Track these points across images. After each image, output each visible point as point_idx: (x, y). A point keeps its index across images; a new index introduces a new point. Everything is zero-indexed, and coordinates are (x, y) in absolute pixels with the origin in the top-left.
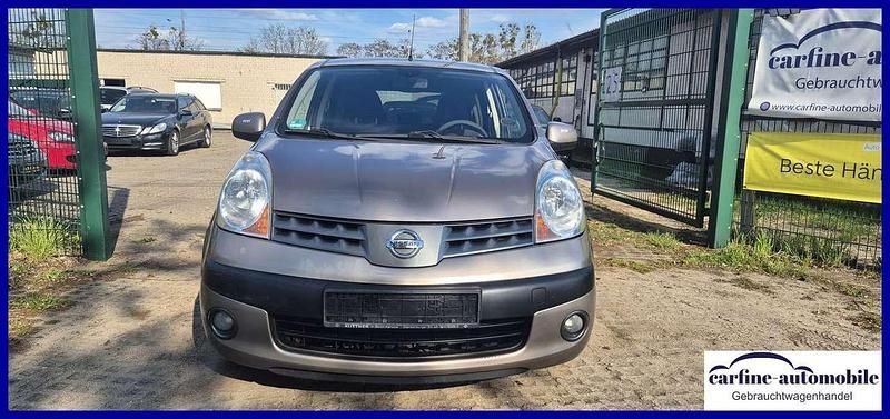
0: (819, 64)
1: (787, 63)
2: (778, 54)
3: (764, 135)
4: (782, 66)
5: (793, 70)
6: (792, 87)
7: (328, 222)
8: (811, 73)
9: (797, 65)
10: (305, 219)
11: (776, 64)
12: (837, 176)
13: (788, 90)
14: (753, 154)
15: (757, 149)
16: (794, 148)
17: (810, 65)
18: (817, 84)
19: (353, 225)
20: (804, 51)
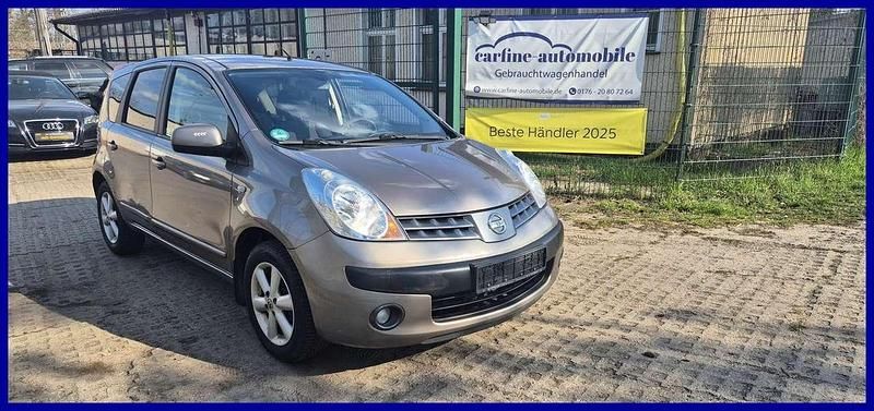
0: (509, 60)
1: (488, 58)
2: (481, 51)
3: (476, 110)
4: (485, 60)
5: (492, 63)
6: (494, 77)
7: (442, 219)
8: (505, 66)
9: (495, 60)
10: (424, 220)
11: (480, 58)
12: (526, 136)
13: (490, 77)
14: (470, 123)
15: (473, 120)
16: (497, 119)
17: (503, 60)
18: (510, 74)
19: (459, 218)
20: (499, 49)
